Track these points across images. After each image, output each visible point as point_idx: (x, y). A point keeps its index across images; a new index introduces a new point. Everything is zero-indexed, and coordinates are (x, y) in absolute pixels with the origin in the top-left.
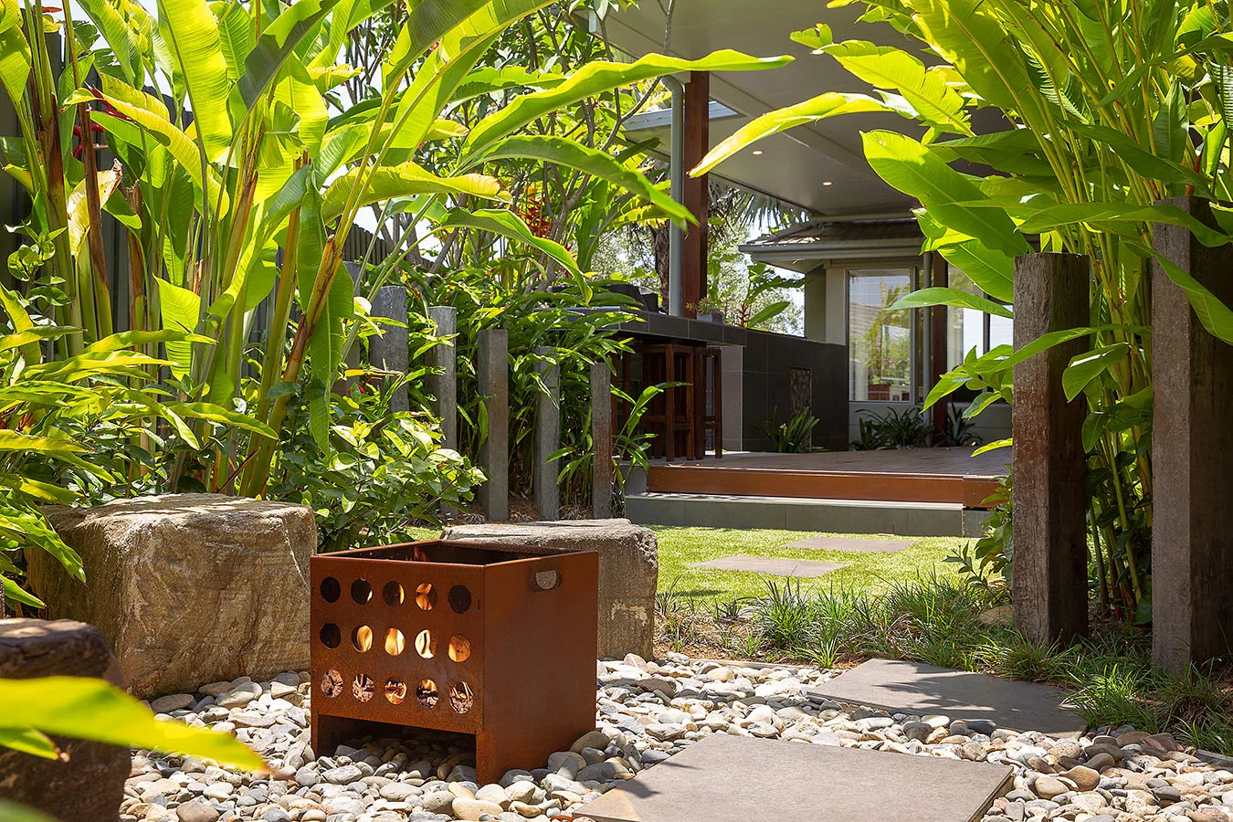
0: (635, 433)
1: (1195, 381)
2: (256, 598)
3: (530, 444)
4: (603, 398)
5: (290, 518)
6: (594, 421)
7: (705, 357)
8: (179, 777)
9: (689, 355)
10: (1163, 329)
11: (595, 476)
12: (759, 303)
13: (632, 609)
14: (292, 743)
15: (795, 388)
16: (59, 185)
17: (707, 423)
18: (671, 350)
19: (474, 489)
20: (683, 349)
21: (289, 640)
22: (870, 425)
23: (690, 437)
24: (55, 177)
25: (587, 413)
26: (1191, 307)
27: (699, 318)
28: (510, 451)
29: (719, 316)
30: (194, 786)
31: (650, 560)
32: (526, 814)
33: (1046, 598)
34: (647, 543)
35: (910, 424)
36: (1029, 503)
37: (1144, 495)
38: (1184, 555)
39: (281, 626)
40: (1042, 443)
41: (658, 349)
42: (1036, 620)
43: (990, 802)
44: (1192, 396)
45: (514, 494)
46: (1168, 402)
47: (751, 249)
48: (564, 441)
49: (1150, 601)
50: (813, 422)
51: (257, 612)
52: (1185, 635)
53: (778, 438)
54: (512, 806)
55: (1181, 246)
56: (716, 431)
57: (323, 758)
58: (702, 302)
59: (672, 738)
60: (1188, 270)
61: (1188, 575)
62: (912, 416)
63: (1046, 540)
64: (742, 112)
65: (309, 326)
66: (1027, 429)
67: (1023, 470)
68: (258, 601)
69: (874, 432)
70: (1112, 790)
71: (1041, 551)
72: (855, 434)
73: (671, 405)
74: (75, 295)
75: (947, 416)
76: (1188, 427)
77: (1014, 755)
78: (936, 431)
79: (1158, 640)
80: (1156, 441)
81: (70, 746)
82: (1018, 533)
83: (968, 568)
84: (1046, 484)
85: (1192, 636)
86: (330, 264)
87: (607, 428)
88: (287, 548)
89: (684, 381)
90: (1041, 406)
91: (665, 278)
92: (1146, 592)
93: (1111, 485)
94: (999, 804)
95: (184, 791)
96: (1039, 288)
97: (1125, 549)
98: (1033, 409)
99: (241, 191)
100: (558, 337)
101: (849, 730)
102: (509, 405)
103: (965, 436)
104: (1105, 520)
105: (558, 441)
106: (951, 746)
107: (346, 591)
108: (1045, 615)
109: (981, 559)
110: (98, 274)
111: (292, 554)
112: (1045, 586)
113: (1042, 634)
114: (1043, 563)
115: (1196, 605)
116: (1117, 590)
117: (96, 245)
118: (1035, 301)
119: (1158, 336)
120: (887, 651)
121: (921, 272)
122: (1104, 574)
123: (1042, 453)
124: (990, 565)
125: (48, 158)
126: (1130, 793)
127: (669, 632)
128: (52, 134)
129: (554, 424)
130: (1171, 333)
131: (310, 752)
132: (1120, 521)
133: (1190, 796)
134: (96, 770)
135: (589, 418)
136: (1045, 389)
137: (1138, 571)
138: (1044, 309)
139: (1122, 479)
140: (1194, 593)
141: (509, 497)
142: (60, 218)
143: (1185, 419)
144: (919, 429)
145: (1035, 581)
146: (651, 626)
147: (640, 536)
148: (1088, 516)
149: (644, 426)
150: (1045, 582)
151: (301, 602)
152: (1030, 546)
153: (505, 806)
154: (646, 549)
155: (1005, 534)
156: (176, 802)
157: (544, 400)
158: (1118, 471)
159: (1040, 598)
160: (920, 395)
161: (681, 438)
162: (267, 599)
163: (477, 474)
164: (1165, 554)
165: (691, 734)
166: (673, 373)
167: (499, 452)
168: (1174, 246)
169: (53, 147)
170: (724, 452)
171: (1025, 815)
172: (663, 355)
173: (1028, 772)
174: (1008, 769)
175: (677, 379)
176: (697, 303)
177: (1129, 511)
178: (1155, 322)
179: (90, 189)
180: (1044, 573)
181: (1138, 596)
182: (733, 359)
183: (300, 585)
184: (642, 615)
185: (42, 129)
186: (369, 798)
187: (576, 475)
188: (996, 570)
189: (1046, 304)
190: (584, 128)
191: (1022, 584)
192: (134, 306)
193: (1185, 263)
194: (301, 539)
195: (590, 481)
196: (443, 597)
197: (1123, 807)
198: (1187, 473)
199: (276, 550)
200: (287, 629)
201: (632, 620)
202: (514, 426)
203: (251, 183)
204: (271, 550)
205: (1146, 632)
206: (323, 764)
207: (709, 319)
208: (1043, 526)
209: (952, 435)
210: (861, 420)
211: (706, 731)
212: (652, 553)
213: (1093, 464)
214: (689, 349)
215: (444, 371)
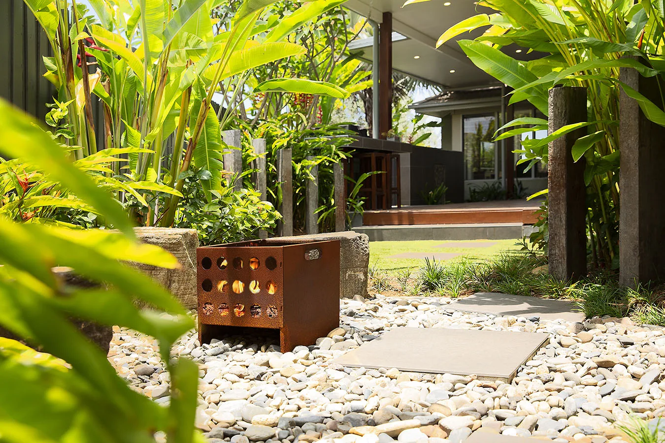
0: (356, 198)
1: (641, 145)
2: (169, 274)
3: (304, 206)
4: (340, 181)
5: (185, 235)
6: (336, 192)
7: (391, 158)
8: (134, 356)
9: (383, 158)
10: (625, 120)
11: (336, 219)
12: (420, 134)
13: (357, 274)
14: (189, 340)
15: (437, 174)
16: (72, 80)
17: (393, 191)
18: (373, 156)
19: (277, 221)
20: (379, 155)
21: (186, 294)
22: (474, 191)
23: (384, 199)
24: (69, 77)
25: (332, 189)
26: (640, 108)
27: (388, 139)
28: (293, 208)
29: (398, 139)
30: (142, 359)
31: (366, 249)
32: (306, 365)
33: (565, 258)
34: (364, 241)
35: (495, 190)
36: (557, 211)
37: (615, 205)
38: (635, 232)
39: (182, 287)
40: (563, 181)
41: (367, 155)
42: (561, 270)
43: (538, 349)
44: (640, 153)
45: (296, 230)
46: (628, 157)
47: (414, 107)
48: (320, 203)
49: (618, 258)
50: (445, 189)
51: (170, 281)
52: (637, 272)
53: (428, 199)
54: (299, 362)
55: (634, 78)
56: (398, 195)
57: (204, 345)
58: (389, 132)
59: (378, 330)
60: (637, 90)
61: (638, 241)
62: (496, 186)
63: (565, 230)
64: (409, 36)
65: (194, 144)
66: (555, 175)
67: (554, 196)
68: (171, 275)
69: (476, 194)
70: (599, 342)
71: (563, 235)
72: (467, 196)
73: (374, 183)
74: (79, 134)
75: (514, 185)
76: (637, 168)
77: (549, 330)
78: (508, 193)
79: (622, 275)
80: (622, 176)
81: (83, 324)
82: (551, 227)
83: (526, 248)
84: (565, 202)
85: (640, 272)
86: (204, 112)
87: (342, 194)
88: (184, 249)
89: (381, 171)
90: (563, 163)
91: (370, 124)
92: (617, 254)
93: (598, 201)
94: (542, 350)
95: (137, 361)
96: (561, 105)
97: (605, 232)
98: (558, 165)
99: (160, 79)
100: (317, 152)
101: (467, 323)
102: (293, 186)
103: (523, 194)
104: (595, 219)
105: (317, 203)
106: (518, 327)
107: (214, 263)
108: (565, 266)
109: (532, 243)
110: (89, 124)
111: (187, 252)
112: (565, 252)
113: (563, 276)
114: (564, 241)
115: (642, 256)
116: (601, 253)
117: (88, 109)
118: (560, 111)
119: (622, 124)
120: (485, 288)
121: (500, 114)
122: (594, 247)
123: (563, 186)
124: (537, 245)
125: (66, 68)
126: (608, 342)
127: (375, 285)
128: (68, 56)
129: (315, 195)
130: (629, 122)
131: (198, 343)
132: (603, 219)
133: (639, 342)
134: (96, 336)
135: (333, 191)
136: (565, 154)
137: (612, 243)
138: (564, 115)
139: (604, 197)
140: (640, 250)
141: (293, 232)
142: (72, 96)
143: (636, 164)
144: (500, 192)
145: (560, 250)
146: (366, 281)
147: (360, 238)
148: (587, 219)
149: (360, 194)
150: (565, 250)
151: (191, 275)
152: (557, 233)
153: (295, 361)
154: (363, 244)
155: (544, 229)
156: (133, 366)
157: (311, 183)
158: (602, 194)
159: (562, 259)
160: (500, 176)
161: (380, 198)
162: (175, 275)
163: (277, 214)
164: (626, 233)
165: (388, 328)
166: (375, 167)
167: (289, 208)
168: (630, 78)
169: (69, 63)
170: (402, 206)
171: (555, 355)
172: (370, 158)
173: (557, 336)
174: (547, 334)
175: (377, 170)
176: (387, 132)
177: (607, 213)
178: (621, 117)
179: (85, 82)
180: (564, 246)
181: (612, 255)
182: (405, 160)
183: (191, 268)
184: (362, 277)
185: (64, 53)
186: (228, 362)
187: (327, 218)
188: (540, 248)
189: (565, 112)
190: (329, 49)
191: (553, 252)
192: (107, 140)
193: (636, 86)
194: (191, 245)
195: (334, 222)
196: (263, 264)
197: (605, 348)
198: (637, 191)
199: (179, 251)
200: (185, 289)
201: (356, 279)
202: (295, 197)
203: (165, 75)
204: (176, 250)
205: (616, 273)
206: (204, 347)
207: (393, 140)
208: (564, 222)
209: (516, 194)
210: (470, 188)
211: (395, 326)
212: (366, 246)
213: (589, 191)
214: (383, 155)
215: (261, 171)
